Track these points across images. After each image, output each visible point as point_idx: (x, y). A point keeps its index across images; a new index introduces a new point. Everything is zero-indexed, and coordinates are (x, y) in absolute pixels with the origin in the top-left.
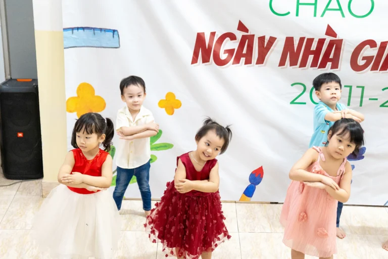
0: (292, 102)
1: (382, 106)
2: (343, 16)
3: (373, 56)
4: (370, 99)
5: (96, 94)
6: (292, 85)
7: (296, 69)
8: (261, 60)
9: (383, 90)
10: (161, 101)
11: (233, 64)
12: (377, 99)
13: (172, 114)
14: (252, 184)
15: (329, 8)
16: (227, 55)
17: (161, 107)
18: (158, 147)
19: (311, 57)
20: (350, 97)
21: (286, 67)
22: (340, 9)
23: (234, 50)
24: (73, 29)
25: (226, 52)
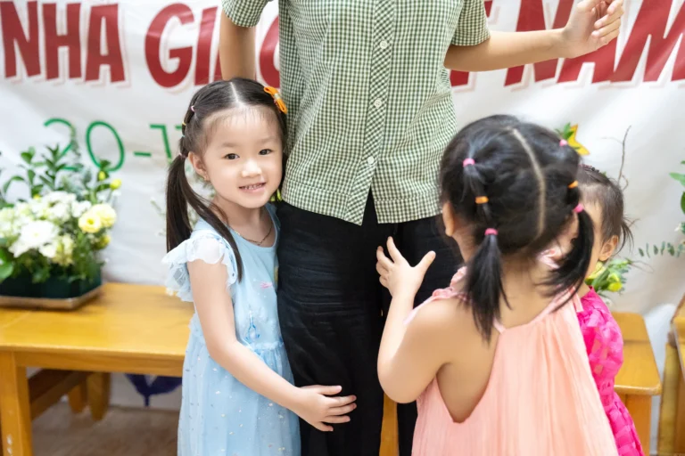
6: (47, 124)
19: (63, 52)
21: (21, 79)
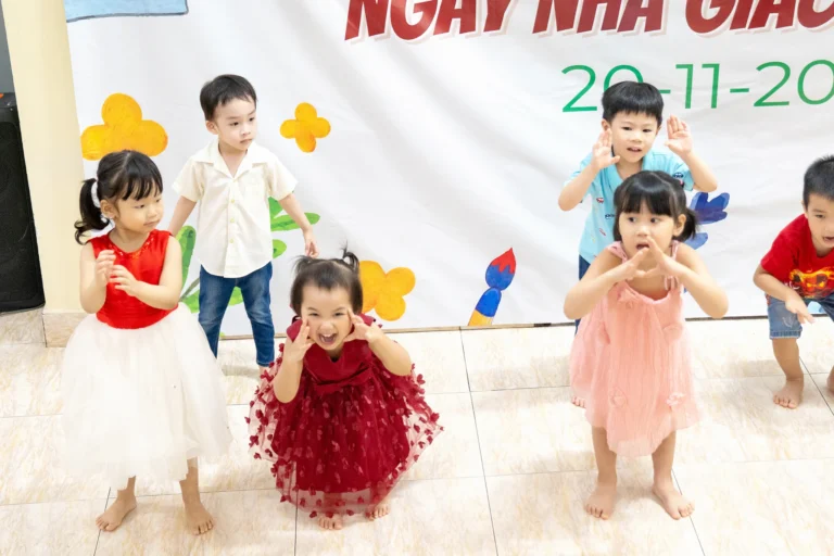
0: (568, 108)
1: (759, 103)
4: (733, 91)
5: (145, 117)
6: (565, 71)
7: (572, 36)
8: (494, 22)
9: (760, 68)
10: (285, 123)
11: (435, 33)
12: (746, 90)
13: (312, 150)
14: (493, 287)
16: (420, 15)
17: (288, 137)
18: (286, 224)
19: (601, 9)
20: (689, 88)
21: (551, 34)
23: (435, 2)
25: (419, 7)
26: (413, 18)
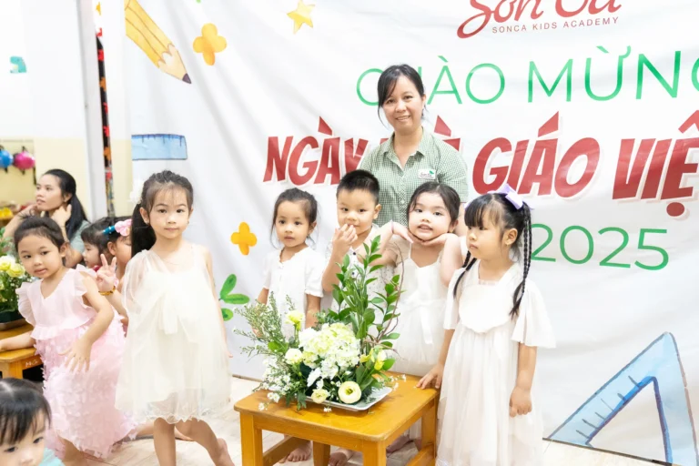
2: (460, 101)
3: (507, 167)
10: (234, 234)
11: (316, 182)
13: (247, 254)
15: (438, 90)
16: (307, 169)
17: (235, 243)
18: (234, 300)
22: (455, 91)
23: (316, 162)
24: (143, 136)
25: (306, 165)
26: (302, 171)
